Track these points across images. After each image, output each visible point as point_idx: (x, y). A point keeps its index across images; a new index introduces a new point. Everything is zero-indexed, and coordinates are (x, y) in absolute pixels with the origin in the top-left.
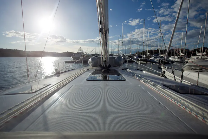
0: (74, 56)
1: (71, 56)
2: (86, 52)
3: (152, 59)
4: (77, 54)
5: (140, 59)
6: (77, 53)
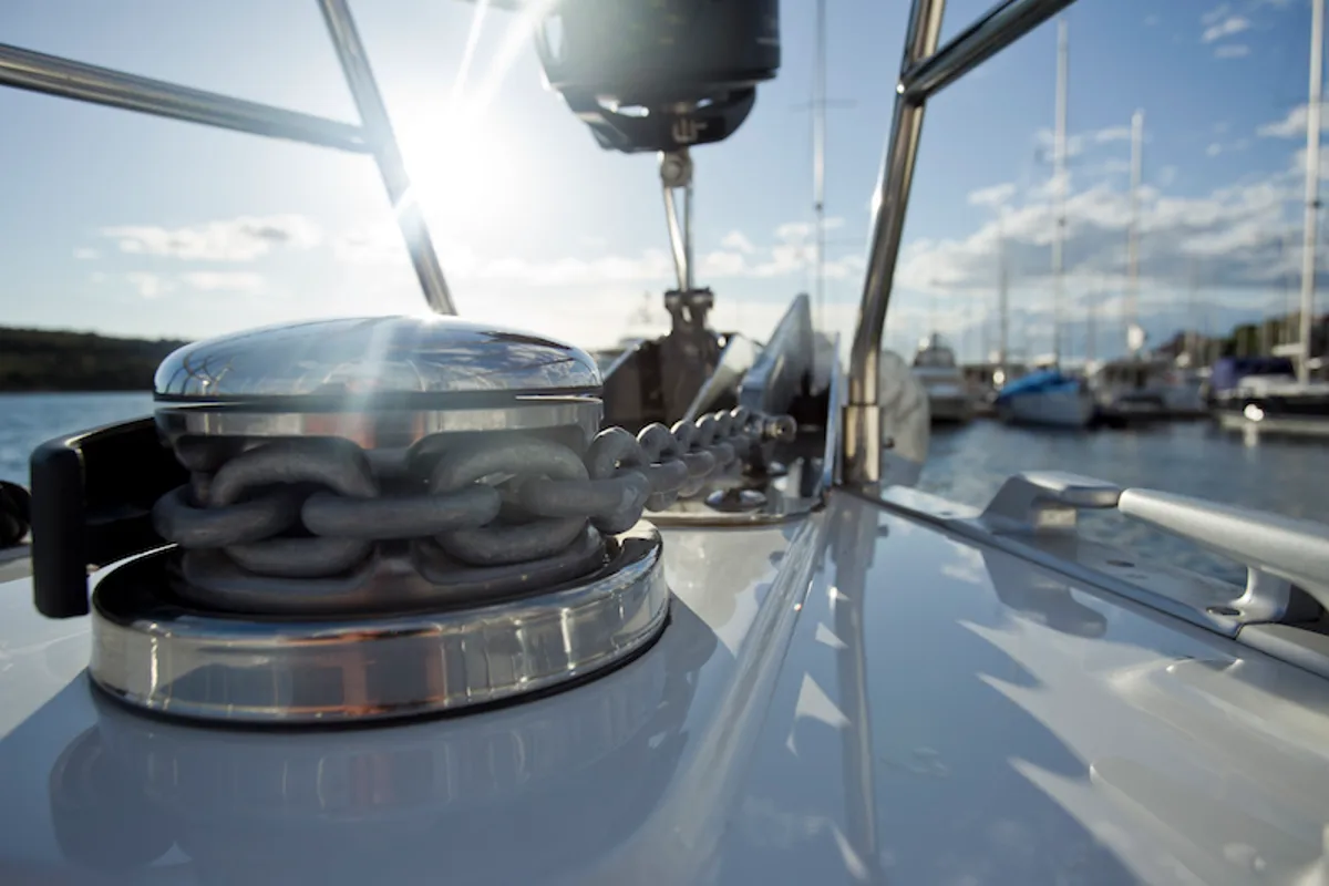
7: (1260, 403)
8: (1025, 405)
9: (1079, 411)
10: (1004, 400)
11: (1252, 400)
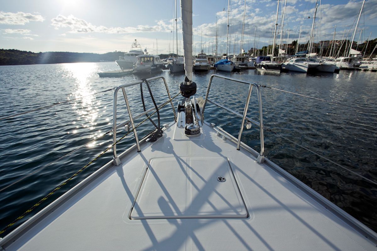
0: (122, 60)
1: (115, 61)
2: (146, 50)
3: (291, 63)
4: (128, 55)
5: (264, 63)
6: (128, 53)
7: (264, 66)
8: (220, 67)
9: (230, 68)
10: (216, 66)
11: (262, 66)
